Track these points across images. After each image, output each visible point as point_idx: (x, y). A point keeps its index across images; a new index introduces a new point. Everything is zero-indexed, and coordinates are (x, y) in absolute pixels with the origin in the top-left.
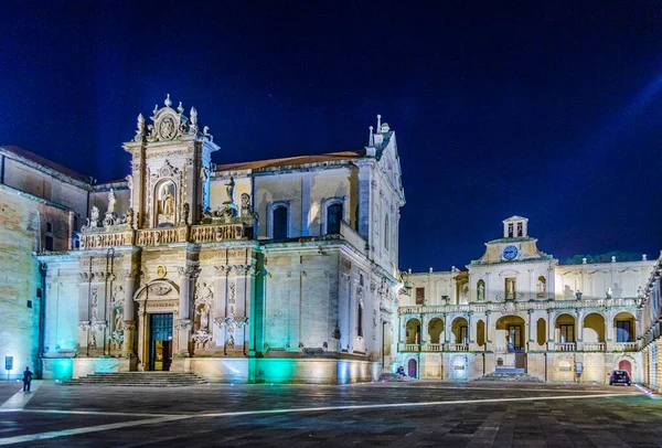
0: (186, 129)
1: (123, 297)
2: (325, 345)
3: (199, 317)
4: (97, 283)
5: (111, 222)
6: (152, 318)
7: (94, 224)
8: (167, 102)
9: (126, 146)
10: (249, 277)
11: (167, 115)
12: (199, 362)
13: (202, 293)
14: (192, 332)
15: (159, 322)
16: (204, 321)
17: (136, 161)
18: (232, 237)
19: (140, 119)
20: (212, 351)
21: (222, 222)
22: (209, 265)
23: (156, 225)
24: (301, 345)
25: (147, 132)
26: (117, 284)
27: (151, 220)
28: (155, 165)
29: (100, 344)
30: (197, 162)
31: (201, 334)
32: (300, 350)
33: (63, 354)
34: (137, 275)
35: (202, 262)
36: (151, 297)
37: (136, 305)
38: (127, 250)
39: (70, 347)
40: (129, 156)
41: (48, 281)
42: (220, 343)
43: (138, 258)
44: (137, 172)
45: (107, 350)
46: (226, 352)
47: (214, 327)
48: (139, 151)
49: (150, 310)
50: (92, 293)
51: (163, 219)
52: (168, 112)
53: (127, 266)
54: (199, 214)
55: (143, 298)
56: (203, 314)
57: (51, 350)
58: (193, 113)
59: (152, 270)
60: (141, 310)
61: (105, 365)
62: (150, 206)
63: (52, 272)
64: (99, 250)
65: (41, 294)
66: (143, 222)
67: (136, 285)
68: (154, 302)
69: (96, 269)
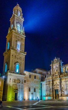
0: (58, 61)
1: (51, 87)
4: (48, 85)
5: (49, 76)
6: (55, 90)
7: (47, 77)
8: (55, 58)
9: (50, 65)
12: (63, 97)
13: (62, 86)
14: (61, 92)
15: (56, 91)
16: (63, 90)
17: (52, 67)
18: (66, 76)
19: (52, 61)
20: (65, 96)
21: (64, 74)
22: (63, 81)
23: (55, 76)
25: (53, 63)
26: (50, 85)
28: (54, 67)
29: (49, 95)
30: (60, 65)
31: (63, 92)
33: (44, 96)
34: (53, 83)
35: (62, 81)
36: (55, 87)
37: (53, 88)
38: (51, 80)
40: (51, 67)
42: (66, 94)
43: (53, 81)
44: (52, 69)
45: (49, 96)
46: (67, 96)
47: (65, 91)
49: (55, 89)
50: (47, 87)
51: (56, 75)
52: (56, 59)
53: (51, 82)
54: (61, 73)
57: (43, 96)
58: (59, 58)
59: (55, 83)
61: (49, 98)
62: (54, 73)
63: (42, 84)
64: (48, 80)
65: (41, 87)
66: (53, 76)
67: (53, 85)
69: (48, 83)
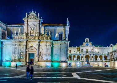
0: (37, 17)
1: (23, 49)
2: (65, 60)
3: (40, 54)
4: (17, 46)
5: (19, 34)
6: (29, 54)
7: (15, 34)
8: (33, 11)
9: (23, 19)
10: (51, 47)
11: (33, 14)
12: (41, 63)
13: (41, 50)
14: (39, 57)
16: (41, 55)
17: (26, 22)
18: (48, 39)
19: (27, 14)
20: (43, 61)
21: (45, 36)
22: (43, 45)
24: (60, 60)
25: (28, 17)
26: (21, 47)
27: (29, 35)
28: (30, 24)
29: (17, 59)
31: (41, 57)
32: (60, 61)
33: (7, 61)
34: (27, 45)
35: (41, 44)
36: (30, 50)
38: (25, 40)
39: (9, 60)
41: (3, 45)
42: (45, 59)
43: (27, 42)
44: (26, 25)
45: (19, 60)
46: (46, 61)
47: (44, 56)
48: (27, 20)
51: (32, 34)
52: (33, 13)
53: (25, 43)
54: (40, 34)
55: (28, 50)
56: (41, 54)
57: (4, 60)
58: (39, 14)
59: (30, 44)
60: (27, 52)
62: (29, 32)
63: (4, 43)
64: (17, 40)
66: (27, 35)
67: (26, 47)
68: (30, 51)
69: (16, 44)
